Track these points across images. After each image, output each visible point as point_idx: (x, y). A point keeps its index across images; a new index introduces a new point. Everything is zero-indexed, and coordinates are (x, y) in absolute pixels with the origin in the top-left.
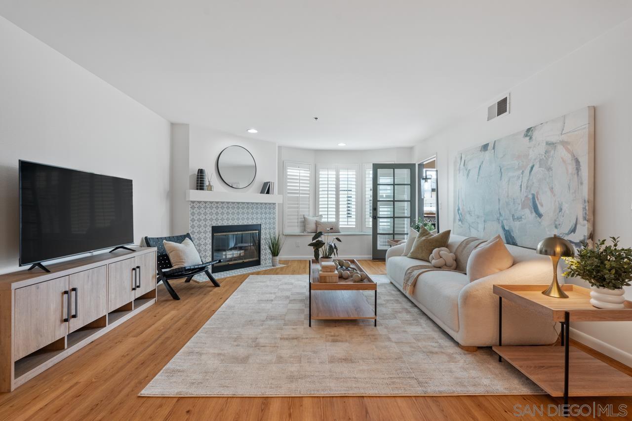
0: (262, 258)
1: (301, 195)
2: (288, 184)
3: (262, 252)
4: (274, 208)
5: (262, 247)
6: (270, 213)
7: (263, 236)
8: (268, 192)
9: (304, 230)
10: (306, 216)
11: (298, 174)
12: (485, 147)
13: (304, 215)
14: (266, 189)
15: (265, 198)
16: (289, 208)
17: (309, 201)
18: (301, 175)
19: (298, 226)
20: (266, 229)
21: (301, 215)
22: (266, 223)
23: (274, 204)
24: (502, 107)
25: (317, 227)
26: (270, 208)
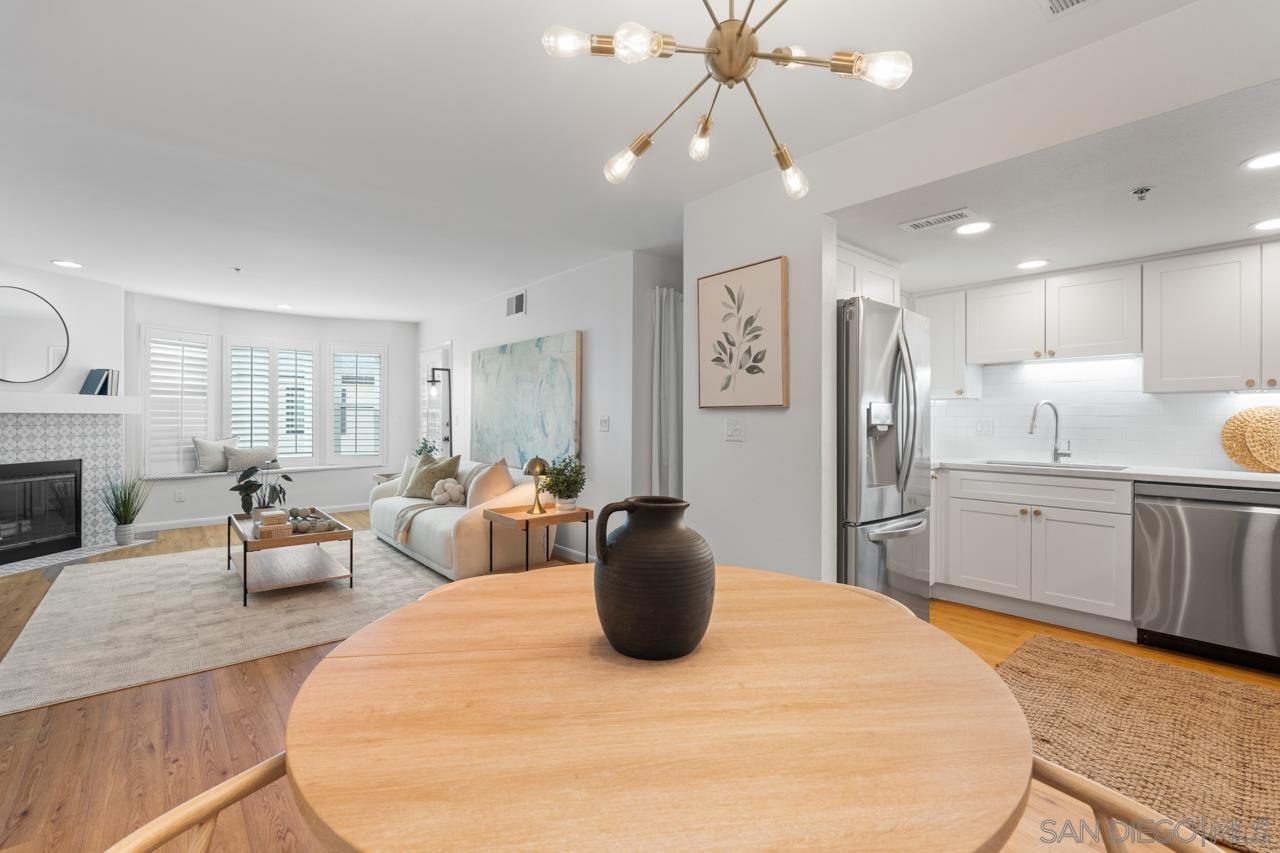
0: (84, 530)
1: (185, 397)
2: (153, 373)
3: (84, 519)
4: (117, 424)
5: (84, 508)
6: (106, 435)
7: (86, 486)
8: (103, 391)
9: (196, 467)
10: (196, 439)
11: (180, 353)
12: (503, 348)
13: (194, 437)
14: (97, 383)
15: (94, 403)
16: (154, 422)
17: (206, 409)
18: (186, 354)
19: (178, 460)
20: (95, 469)
21: (186, 437)
22: (95, 458)
23: (117, 416)
24: (519, 304)
25: (226, 459)
26: (106, 425)
